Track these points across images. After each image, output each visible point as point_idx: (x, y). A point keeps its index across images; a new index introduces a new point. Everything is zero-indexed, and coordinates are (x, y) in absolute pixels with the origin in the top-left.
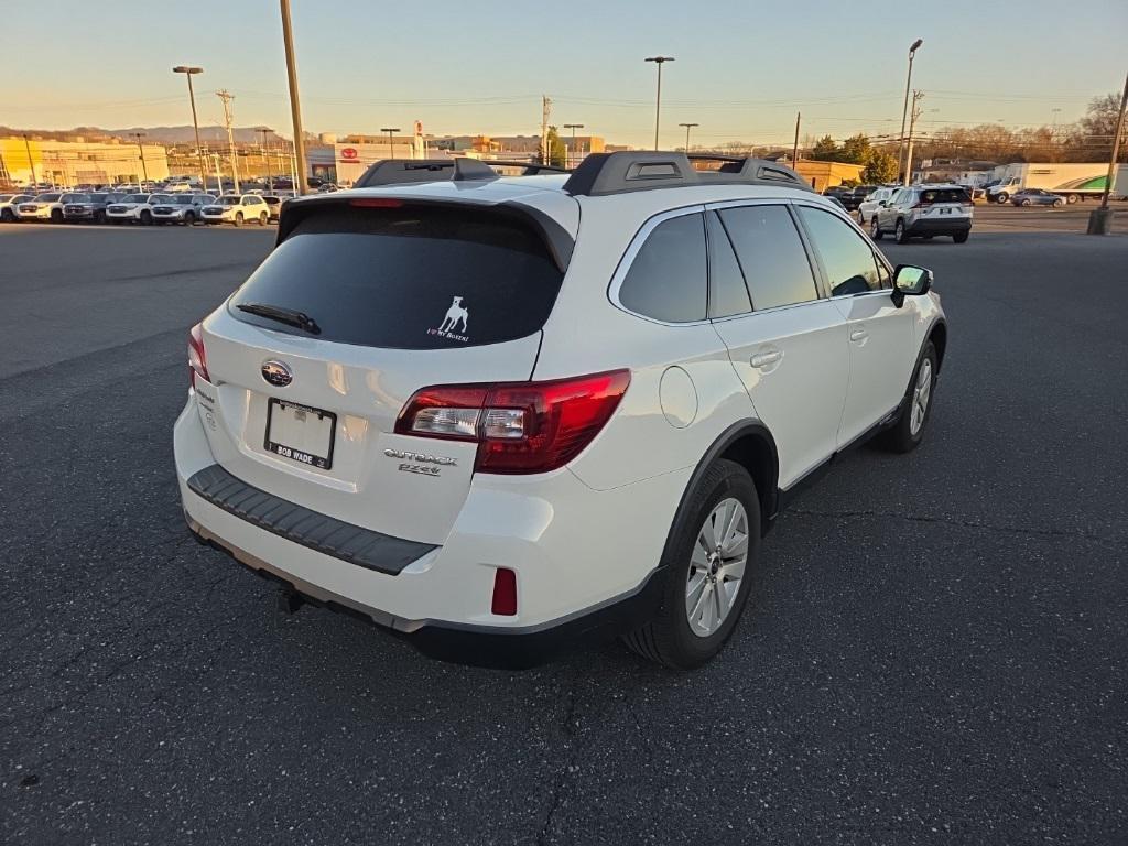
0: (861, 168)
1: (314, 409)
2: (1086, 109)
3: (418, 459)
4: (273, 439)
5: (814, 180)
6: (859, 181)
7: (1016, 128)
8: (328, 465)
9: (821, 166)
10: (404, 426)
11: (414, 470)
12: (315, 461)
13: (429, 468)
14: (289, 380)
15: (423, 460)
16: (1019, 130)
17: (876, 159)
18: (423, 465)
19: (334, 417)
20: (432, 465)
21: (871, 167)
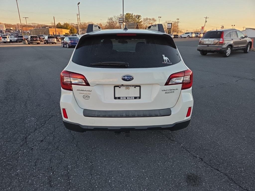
0: (69, 30)
1: (133, 86)
2: (107, 20)
3: (170, 90)
4: (116, 96)
5: (59, 33)
6: (69, 33)
7: (95, 23)
8: (140, 98)
9: (60, 30)
10: (167, 84)
11: (169, 93)
12: (135, 98)
13: (172, 91)
14: (133, 79)
15: (171, 90)
16: (96, 23)
17: (72, 28)
18: (171, 91)
19: (140, 86)
20: (173, 91)
21: (71, 30)
